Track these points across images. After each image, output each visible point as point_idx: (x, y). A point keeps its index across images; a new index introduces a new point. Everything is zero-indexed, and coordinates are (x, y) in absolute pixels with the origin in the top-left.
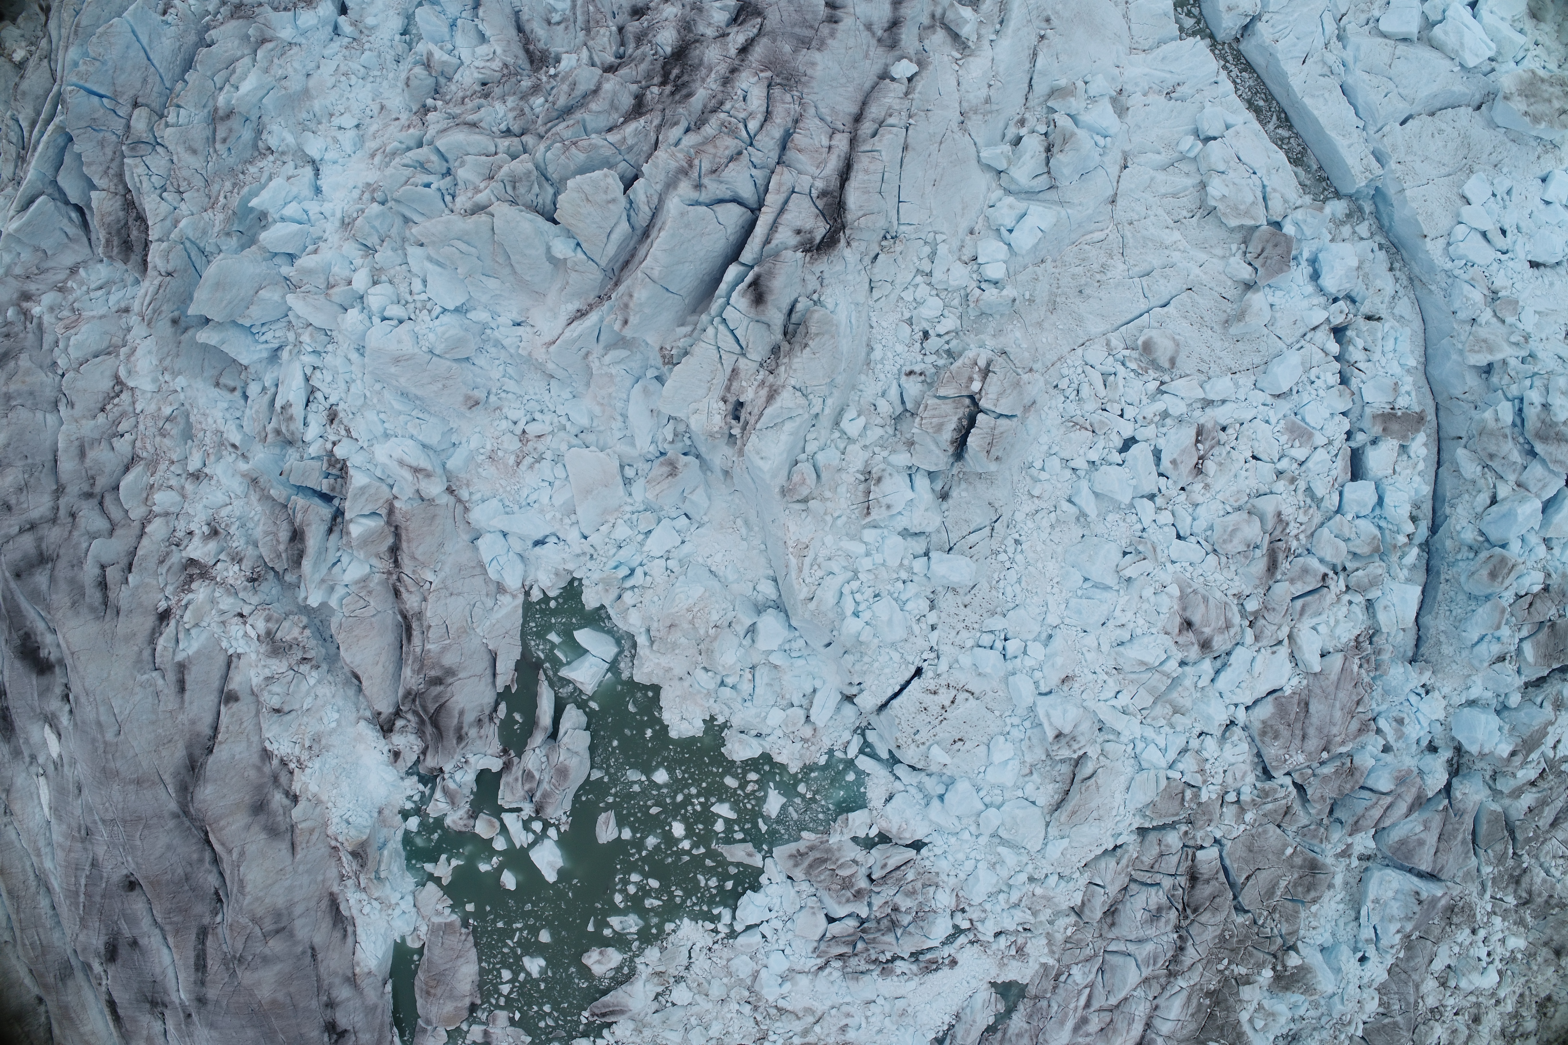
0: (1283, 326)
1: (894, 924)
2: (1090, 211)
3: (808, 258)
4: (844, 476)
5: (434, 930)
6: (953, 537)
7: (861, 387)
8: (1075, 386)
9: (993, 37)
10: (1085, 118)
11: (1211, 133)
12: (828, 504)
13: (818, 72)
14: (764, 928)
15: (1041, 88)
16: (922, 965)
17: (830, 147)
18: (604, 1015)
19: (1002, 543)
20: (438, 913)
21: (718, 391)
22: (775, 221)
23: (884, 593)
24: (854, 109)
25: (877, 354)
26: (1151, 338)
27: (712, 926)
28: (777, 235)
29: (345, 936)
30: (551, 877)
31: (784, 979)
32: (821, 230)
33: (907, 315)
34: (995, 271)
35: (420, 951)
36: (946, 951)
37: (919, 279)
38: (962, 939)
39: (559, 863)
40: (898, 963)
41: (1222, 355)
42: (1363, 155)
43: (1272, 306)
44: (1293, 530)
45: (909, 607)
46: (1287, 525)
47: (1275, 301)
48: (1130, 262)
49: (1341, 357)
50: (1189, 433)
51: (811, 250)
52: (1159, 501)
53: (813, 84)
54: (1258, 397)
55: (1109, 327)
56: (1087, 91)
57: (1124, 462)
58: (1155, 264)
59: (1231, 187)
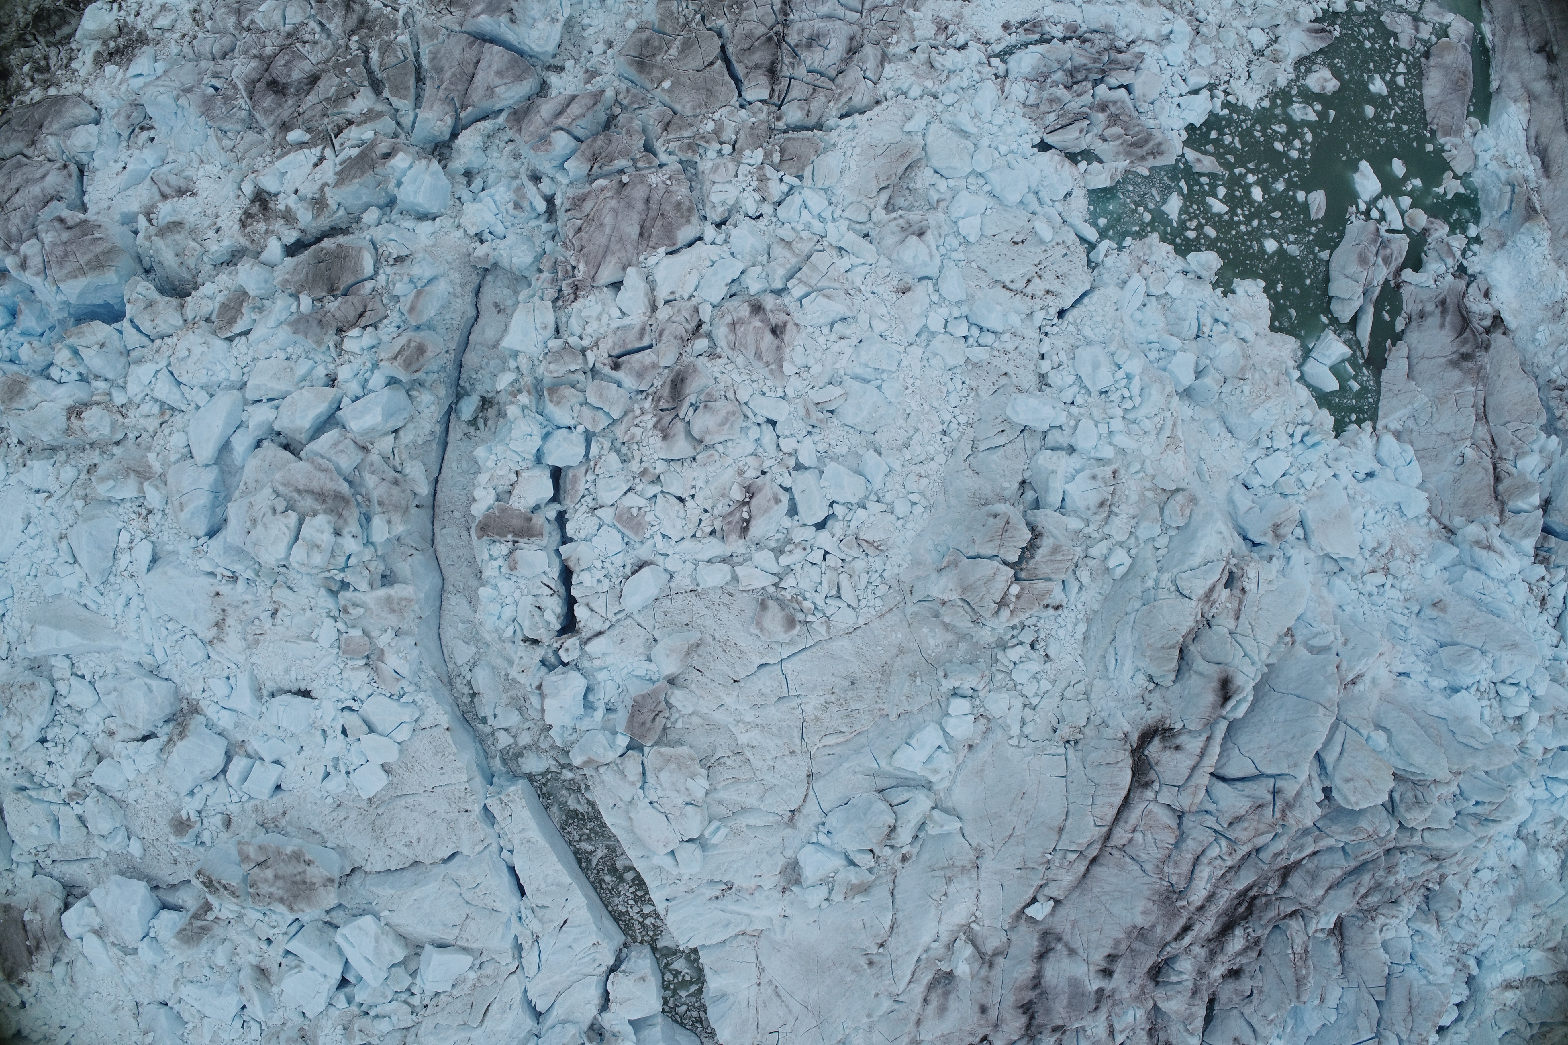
0: (638, 639)
1: (1071, 73)
2: (846, 765)
3: (1168, 722)
4: (1132, 511)
5: (1459, 132)
6: (1019, 443)
7: (1100, 598)
8: (871, 587)
9: (934, 945)
10: (841, 862)
11: (692, 846)
12: (1149, 485)
13: (1141, 904)
14: (1185, 89)
15: (881, 894)
16: (1038, 29)
17: (1134, 831)
18: (1323, 30)
19: (963, 434)
20: (1455, 146)
21: (1249, 599)
22: (1201, 758)
23: (1095, 395)
24: (1096, 870)
25: (1082, 628)
26: (786, 632)
27: (1229, 98)
28: (1201, 744)
29: (1537, 137)
30: (1364, 165)
31: (1167, 38)
32: (1154, 748)
33: (1048, 665)
34: (959, 706)
35: (1469, 114)
36: (1013, 39)
37: (1035, 701)
38: (998, 48)
39: (1357, 177)
40: (1061, 35)
41: (705, 611)
42: (509, 820)
43: (649, 660)
44: (649, 420)
45: (1071, 379)
46: (655, 426)
47: (646, 665)
48: (798, 713)
49: (570, 602)
50: (755, 531)
51: (1165, 730)
52: (792, 463)
53: (1147, 893)
54: (671, 564)
55: (826, 646)
56: (830, 891)
57: (831, 505)
58: (772, 710)
59: (682, 789)
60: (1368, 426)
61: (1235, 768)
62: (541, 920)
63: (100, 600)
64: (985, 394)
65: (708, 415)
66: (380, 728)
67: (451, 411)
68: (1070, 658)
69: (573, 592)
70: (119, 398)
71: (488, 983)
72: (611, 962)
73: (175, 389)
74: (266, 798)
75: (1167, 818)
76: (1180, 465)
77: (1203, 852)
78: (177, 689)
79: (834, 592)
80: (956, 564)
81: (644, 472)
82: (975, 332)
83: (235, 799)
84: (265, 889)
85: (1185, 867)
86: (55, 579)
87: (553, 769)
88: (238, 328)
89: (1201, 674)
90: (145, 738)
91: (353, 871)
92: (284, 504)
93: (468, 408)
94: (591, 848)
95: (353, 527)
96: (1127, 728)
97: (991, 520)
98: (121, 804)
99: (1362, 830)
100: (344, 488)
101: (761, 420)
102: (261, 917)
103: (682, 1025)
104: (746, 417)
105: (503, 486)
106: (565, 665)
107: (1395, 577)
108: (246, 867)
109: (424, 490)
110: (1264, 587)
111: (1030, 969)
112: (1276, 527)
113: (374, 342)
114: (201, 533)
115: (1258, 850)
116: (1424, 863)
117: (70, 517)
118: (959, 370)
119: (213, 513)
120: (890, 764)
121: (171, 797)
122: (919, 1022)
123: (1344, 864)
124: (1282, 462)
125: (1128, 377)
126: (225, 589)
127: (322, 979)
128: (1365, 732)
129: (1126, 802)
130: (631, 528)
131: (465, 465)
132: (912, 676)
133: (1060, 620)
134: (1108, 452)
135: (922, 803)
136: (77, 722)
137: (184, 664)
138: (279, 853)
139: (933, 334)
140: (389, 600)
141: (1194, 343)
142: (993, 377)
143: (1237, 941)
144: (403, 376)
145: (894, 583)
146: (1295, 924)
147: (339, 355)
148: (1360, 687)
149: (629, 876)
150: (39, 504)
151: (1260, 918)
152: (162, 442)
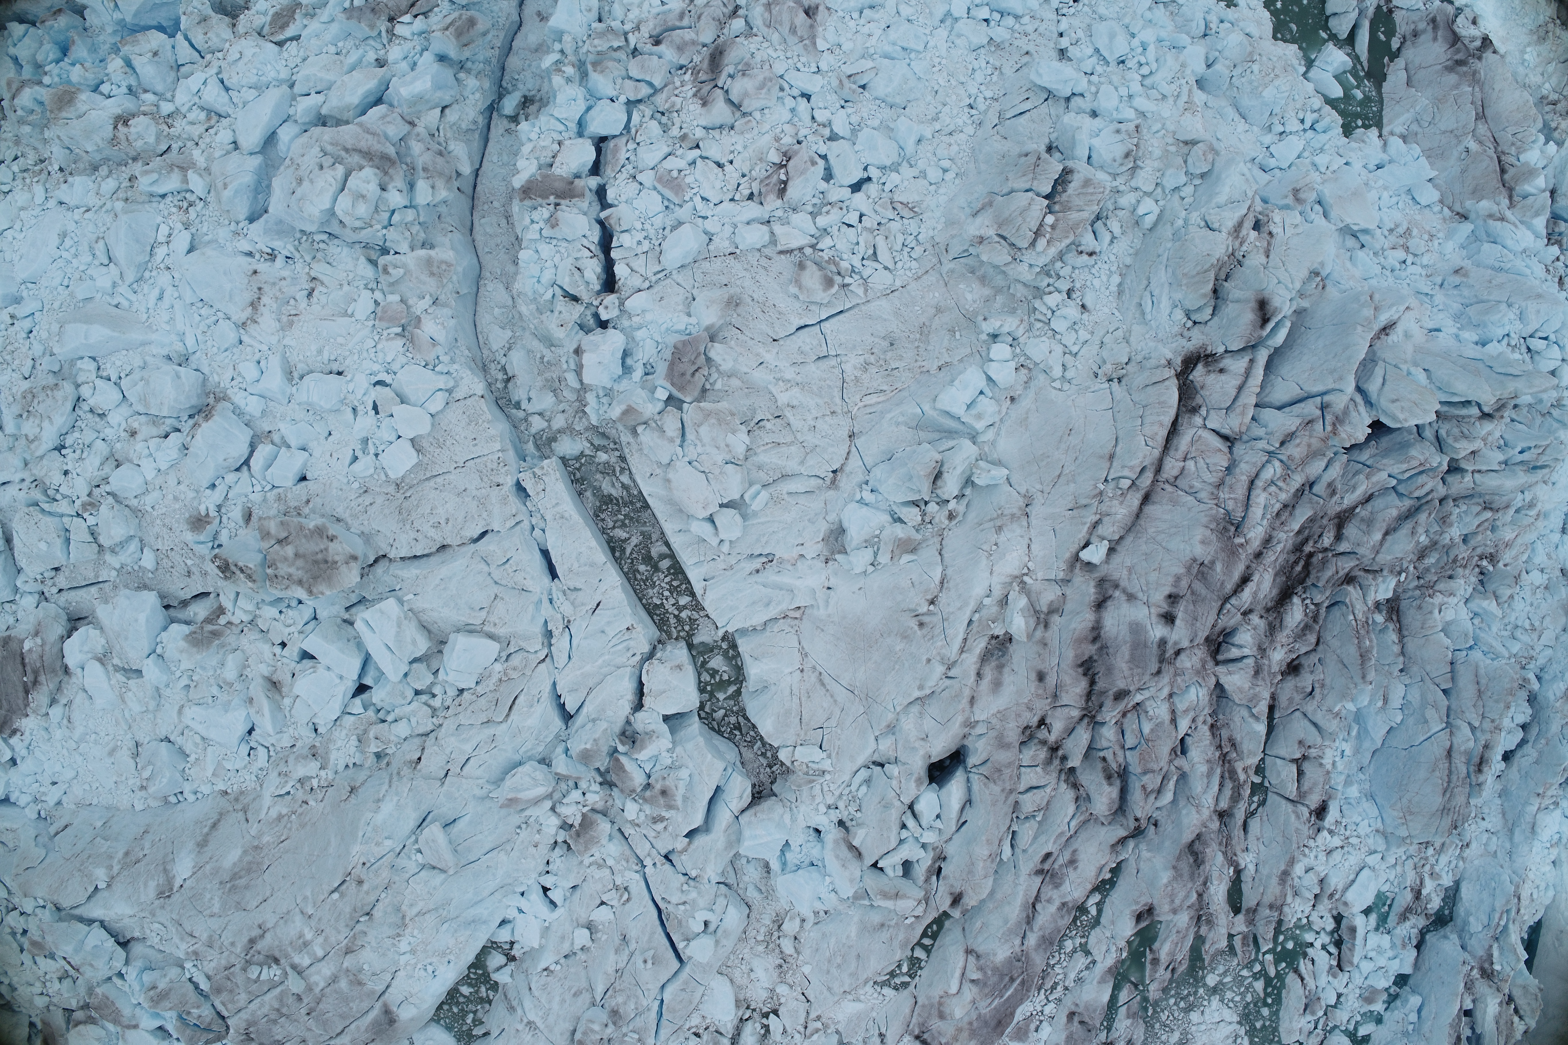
0: (677, 297)
2: (889, 416)
3: (1209, 348)
4: (1156, 164)
6: (1044, 110)
7: (1132, 251)
8: (907, 250)
9: (987, 601)
10: (885, 519)
11: (731, 510)
12: (1171, 140)
13: (1200, 533)
15: (929, 553)
17: (1185, 459)
19: (990, 106)
21: (1277, 240)
22: (1247, 378)
23: (1113, 64)
24: (1149, 509)
25: (1116, 279)
26: (825, 290)
28: (1244, 366)
32: (1198, 373)
33: (1085, 315)
34: (1000, 350)
37: (1075, 349)
41: (744, 273)
42: (542, 494)
43: (689, 315)
44: (689, 90)
45: (1090, 51)
46: (695, 95)
47: (686, 319)
48: (837, 371)
49: (609, 265)
50: (793, 192)
51: (1207, 356)
52: (827, 132)
53: (1204, 520)
54: (711, 225)
55: (863, 308)
56: (876, 554)
57: (865, 169)
58: (812, 367)
59: (723, 445)
60: (1374, 132)
61: (1282, 392)
62: (572, 604)
63: (133, 297)
64: (1008, 71)
65: (746, 79)
66: (413, 399)
67: (492, 109)
68: (1106, 310)
69: (614, 254)
70: (166, 108)
71: (514, 675)
72: (646, 649)
73: (223, 93)
74: (289, 483)
75: (1217, 443)
76: (1199, 126)
77: (1257, 475)
78: (205, 380)
79: (871, 252)
80: (991, 204)
81: (684, 137)
82: (997, 16)
83: (258, 488)
84: (284, 569)
85: (1240, 492)
86: (89, 282)
87: (587, 452)
88: (290, 32)
89: (1238, 301)
90: (166, 437)
91: (376, 561)
92: (332, 160)
93: (509, 105)
94: (624, 535)
95: (398, 181)
96: (1170, 355)
97: (1023, 159)
98: (137, 512)
99: (1413, 458)
100: (391, 151)
101: (796, 92)
102: (277, 616)
103: (719, 733)
104: (782, 89)
105: (546, 159)
106: (603, 325)
107: (1415, 255)
108: (265, 545)
109: (466, 170)
110: (1289, 231)
111: (1088, 617)
112: (1296, 192)
113: (425, 27)
114: (242, 217)
115: (1311, 485)
116: (1478, 514)
117: (109, 219)
118: (982, 51)
119: (255, 198)
120: (935, 409)
121: (192, 495)
122: (972, 701)
123: (1398, 503)
124: (1295, 144)
125: (1144, 47)
126: (262, 267)
127: (338, 681)
128: (1404, 367)
129: (1174, 429)
130: (672, 189)
131: (505, 158)
132: (952, 331)
133: (1093, 271)
134: (1130, 114)
135: (967, 450)
136: (99, 427)
137: (215, 350)
138: (301, 528)
139: (956, 20)
140: (429, 262)
141: (1202, 41)
142: (1016, 57)
143: (1295, 614)
144: (452, 53)
145: (928, 246)
146: (1353, 592)
147: (390, 41)
148: (1395, 337)
149: (665, 564)
150: (76, 217)
151: (1318, 578)
152: (208, 140)
